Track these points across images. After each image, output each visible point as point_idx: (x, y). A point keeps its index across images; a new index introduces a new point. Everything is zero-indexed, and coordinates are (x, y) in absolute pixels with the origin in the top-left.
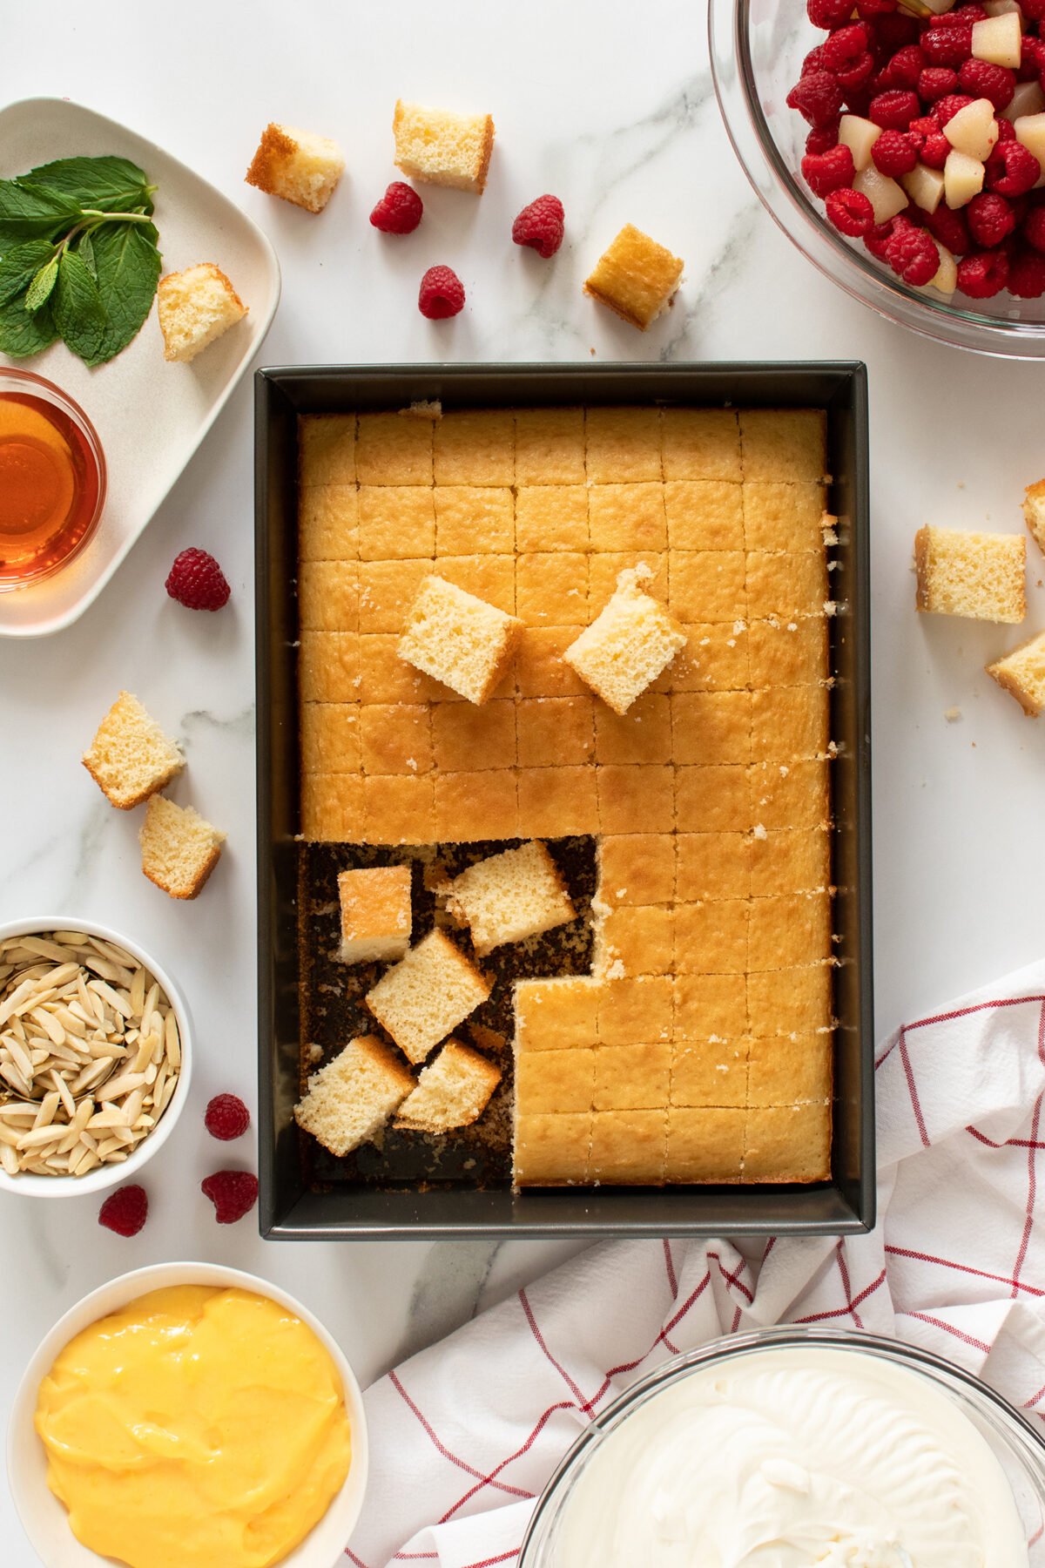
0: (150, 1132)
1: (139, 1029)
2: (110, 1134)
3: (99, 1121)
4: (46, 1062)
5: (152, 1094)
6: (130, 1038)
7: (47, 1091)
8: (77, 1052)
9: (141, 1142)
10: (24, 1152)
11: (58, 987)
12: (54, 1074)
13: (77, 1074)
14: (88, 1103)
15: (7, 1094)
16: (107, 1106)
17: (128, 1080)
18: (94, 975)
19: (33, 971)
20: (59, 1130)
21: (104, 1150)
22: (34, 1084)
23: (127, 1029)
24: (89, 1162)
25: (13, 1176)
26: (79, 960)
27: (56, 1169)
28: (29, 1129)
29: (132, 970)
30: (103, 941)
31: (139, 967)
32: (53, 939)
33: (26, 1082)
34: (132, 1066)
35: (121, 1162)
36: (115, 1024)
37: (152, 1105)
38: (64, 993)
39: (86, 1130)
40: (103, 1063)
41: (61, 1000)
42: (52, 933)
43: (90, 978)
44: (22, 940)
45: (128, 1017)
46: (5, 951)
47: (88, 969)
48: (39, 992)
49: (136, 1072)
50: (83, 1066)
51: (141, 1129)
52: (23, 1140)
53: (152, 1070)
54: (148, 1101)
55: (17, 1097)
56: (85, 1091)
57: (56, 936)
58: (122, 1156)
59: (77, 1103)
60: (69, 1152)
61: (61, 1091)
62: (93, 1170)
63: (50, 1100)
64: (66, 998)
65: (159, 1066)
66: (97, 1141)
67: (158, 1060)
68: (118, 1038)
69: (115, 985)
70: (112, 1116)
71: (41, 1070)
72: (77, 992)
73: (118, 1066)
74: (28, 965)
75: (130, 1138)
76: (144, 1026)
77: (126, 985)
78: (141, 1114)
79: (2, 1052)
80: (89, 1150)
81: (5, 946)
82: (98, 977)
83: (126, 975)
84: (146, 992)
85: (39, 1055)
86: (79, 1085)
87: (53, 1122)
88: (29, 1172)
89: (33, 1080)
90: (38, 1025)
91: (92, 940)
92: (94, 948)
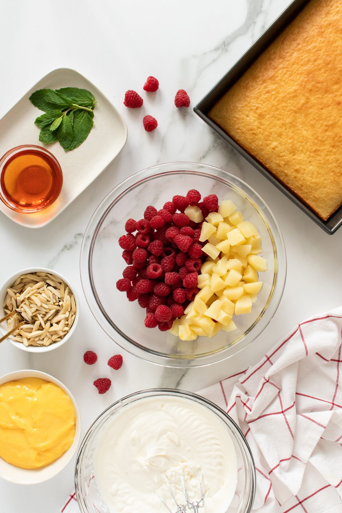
0: (68, 332)
1: (63, 301)
2: (55, 333)
3: (52, 329)
4: (35, 311)
5: (68, 321)
6: (60, 304)
7: (36, 320)
8: (45, 308)
9: (65, 335)
10: (29, 339)
11: (38, 289)
12: (38, 315)
13: (45, 315)
14: (48, 324)
15: (24, 322)
16: (54, 325)
17: (60, 316)
18: (49, 285)
19: (30, 284)
20: (40, 332)
21: (54, 338)
22: (32, 319)
23: (60, 301)
24: (50, 342)
25: (27, 346)
26: (44, 280)
27: (39, 344)
28: (31, 332)
29: (60, 283)
30: (51, 275)
31: (62, 282)
32: (36, 275)
33: (30, 318)
34: (61, 312)
35: (60, 341)
36: (56, 300)
37: (68, 324)
38: (40, 291)
39: (48, 332)
40: (53, 312)
41: (39, 293)
42: (36, 273)
43: (48, 286)
44: (27, 275)
45: (60, 297)
46: (22, 279)
47: (47, 283)
48: (32, 290)
49: (63, 314)
50: (47, 313)
51: (65, 331)
52: (29, 335)
53: (67, 313)
54: (67, 323)
55: (27, 323)
56: (48, 320)
57: (36, 274)
58: (59, 339)
59: (45, 324)
60: (43, 339)
61: (40, 320)
62: (50, 344)
63: (37, 323)
64: (41, 292)
65: (70, 312)
66: (52, 335)
67: (69, 310)
68: (57, 304)
69: (55, 288)
70: (55, 327)
71: (34, 314)
72: (44, 290)
73: (57, 312)
74: (29, 283)
75: (62, 334)
76: (65, 300)
77: (58, 288)
78: (65, 326)
79: (22, 309)
80: (49, 338)
81: (22, 277)
82: (50, 285)
83: (59, 284)
84: (65, 290)
85: (34, 309)
86: (46, 319)
87: (38, 330)
88: (31, 345)
89: (32, 317)
90: (33, 300)
91: (48, 274)
92: (49, 277)
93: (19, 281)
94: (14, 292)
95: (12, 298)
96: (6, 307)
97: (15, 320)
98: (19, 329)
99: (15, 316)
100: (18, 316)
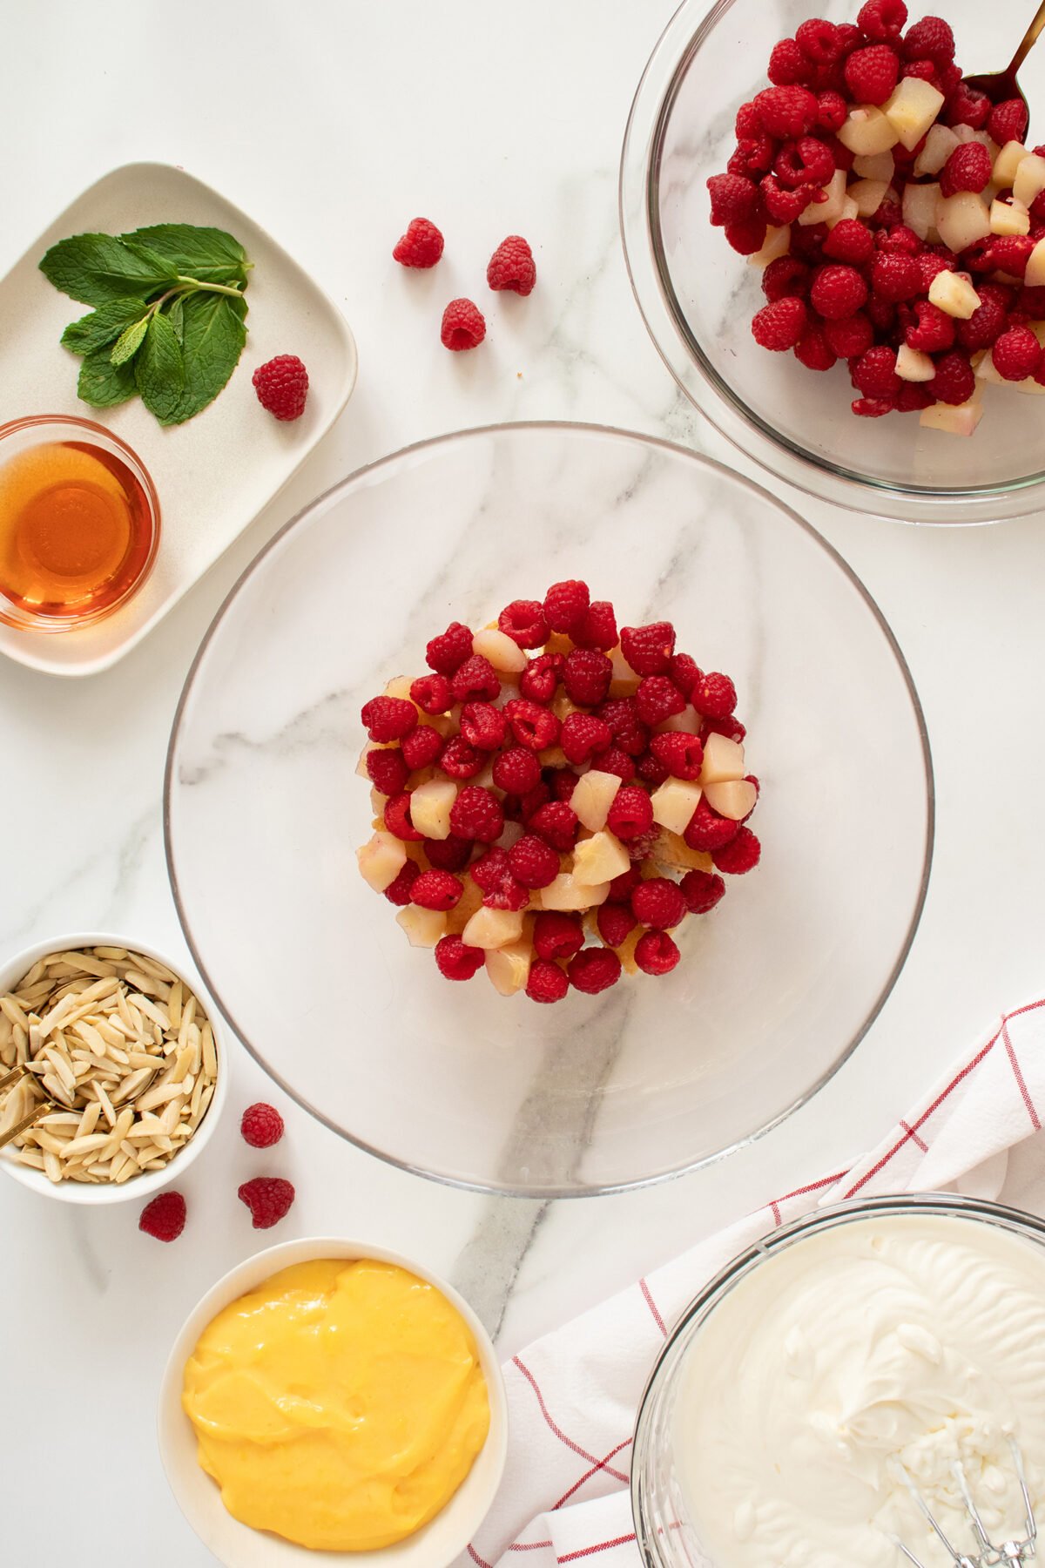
0: (188, 1140)
1: (177, 1040)
2: (149, 1142)
3: (139, 1130)
4: (87, 1073)
5: (189, 1103)
6: (168, 1049)
7: (88, 1101)
8: (117, 1063)
9: (179, 1150)
10: (66, 1160)
11: (99, 1000)
12: (96, 1085)
13: (118, 1084)
14: (128, 1113)
15: (50, 1104)
16: (147, 1116)
17: (166, 1090)
18: (133, 989)
19: (75, 985)
20: (100, 1139)
21: (144, 1158)
22: (76, 1095)
23: (166, 1041)
24: (130, 1169)
25: (56, 1184)
26: (119, 974)
27: (97, 1177)
28: (72, 1138)
29: (170, 984)
30: (142, 956)
31: (176, 980)
32: (93, 954)
33: (68, 1093)
34: (170, 1077)
35: (161, 1169)
36: (154, 1036)
37: (190, 1115)
38: (103, 1006)
39: (126, 1139)
40: (143, 1074)
41: (102, 1013)
42: (92, 948)
43: (130, 992)
44: (64, 956)
45: (166, 1029)
46: (48, 966)
47: (127, 983)
48: (81, 1005)
49: (174, 1082)
50: (123, 1077)
51: (179, 1138)
52: (67, 1148)
53: (189, 1080)
54: (186, 1110)
55: (60, 1107)
56: (126, 1101)
57: (96, 951)
58: (161, 1164)
59: (118, 1112)
60: (110, 1160)
61: (102, 1101)
62: (133, 1177)
63: (93, 1110)
64: (106, 1011)
65: (196, 1077)
66: (137, 1149)
67: (196, 1071)
68: (157, 1049)
69: (153, 999)
70: (151, 1126)
71: (83, 1081)
72: (116, 1006)
73: (157, 1076)
74: (70, 980)
75: (169, 1146)
76: (182, 1038)
77: (164, 998)
78: (179, 1123)
79: (45, 1063)
80: (129, 1158)
81: (48, 962)
82: (140, 992)
83: (164, 988)
84: (183, 1005)
85: (83, 1066)
86: (119, 1095)
87: (95, 1131)
88: (71, 1180)
89: (75, 1090)
90: (80, 1037)
91: (131, 955)
92: (133, 962)
93: (37, 973)
94: (22, 1008)
95: (16, 1026)
97: (22, 1098)
98: (32, 1127)
99: (23, 1084)
100: (31, 1085)
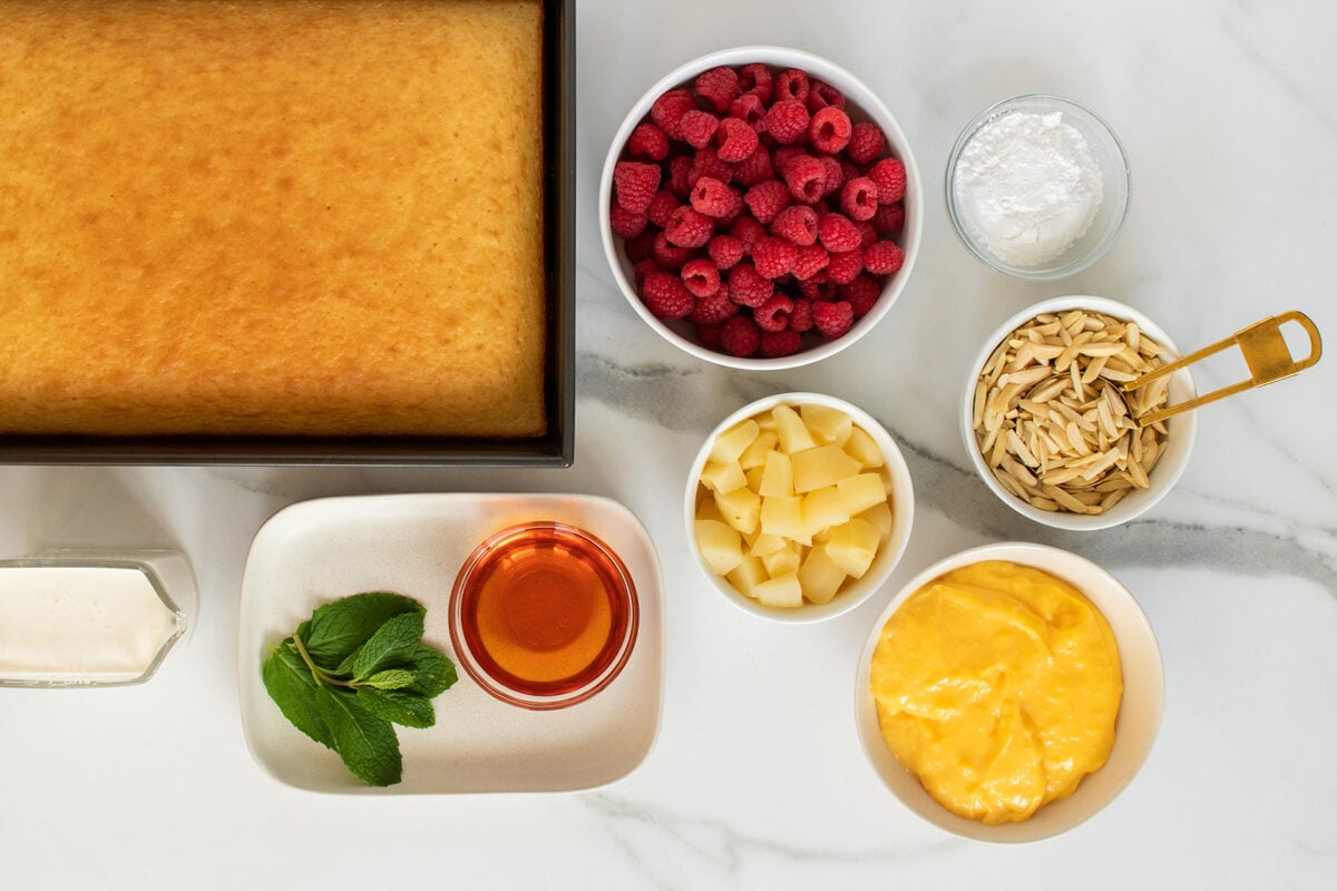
0: (1014, 332)
1: (1005, 419)
2: (1047, 340)
3: (1054, 352)
4: (1088, 409)
5: (1007, 363)
6: (1014, 413)
7: (1090, 385)
8: (1059, 412)
9: (1022, 326)
10: (1121, 340)
11: (1063, 467)
12: (1082, 398)
13: (1063, 393)
14: (1060, 368)
15: (1123, 390)
16: (1044, 362)
17: (1023, 379)
18: (1032, 471)
19: (1081, 484)
20: (1088, 351)
21: (1053, 328)
22: (1100, 391)
23: (1014, 420)
24: (1069, 319)
25: (1133, 322)
26: (1041, 486)
27: (1097, 318)
28: (1112, 357)
29: (1000, 467)
30: (1019, 497)
31: (995, 470)
32: (1059, 506)
33: (1106, 396)
34: (1017, 390)
35: (1042, 314)
36: (1024, 427)
37: (1008, 353)
38: (1059, 462)
39: (1065, 346)
40: (1039, 398)
41: (1063, 456)
42: (1059, 511)
43: (1036, 469)
44: (1084, 511)
45: (1012, 431)
46: (1099, 504)
47: (1036, 476)
48: (1080, 467)
49: (1015, 384)
50: (1057, 399)
51: (1020, 337)
52: (1118, 350)
53: (1002, 382)
54: (1011, 359)
55: (1116, 385)
56: (1059, 379)
57: (1056, 508)
58: (1040, 319)
59: (1068, 370)
60: (1084, 331)
61: (1080, 384)
62: (1069, 311)
63: (1090, 377)
64: (1059, 458)
65: (995, 385)
66: (1058, 335)
67: (995, 390)
68: (1023, 415)
69: (1017, 458)
70: (1044, 353)
71: (1092, 403)
72: (1050, 460)
73: (1028, 392)
74: (1084, 490)
75: (1032, 333)
76: (1000, 421)
77: (1008, 456)
78: (1018, 350)
79: (1120, 425)
80: (1067, 329)
81: (1099, 509)
82: (1028, 468)
83: (1007, 466)
84: (993, 447)
85: (1091, 416)
86: (1063, 384)
87: (1092, 358)
88: (1121, 321)
89: (1100, 396)
90: (1086, 441)
91: (1027, 499)
92: (1027, 492)
93: (1108, 502)
94: (1130, 473)
95: (1138, 460)
96: (1160, 438)
97: (1145, 399)
98: (1143, 373)
99: (1141, 410)
100: (1136, 408)
